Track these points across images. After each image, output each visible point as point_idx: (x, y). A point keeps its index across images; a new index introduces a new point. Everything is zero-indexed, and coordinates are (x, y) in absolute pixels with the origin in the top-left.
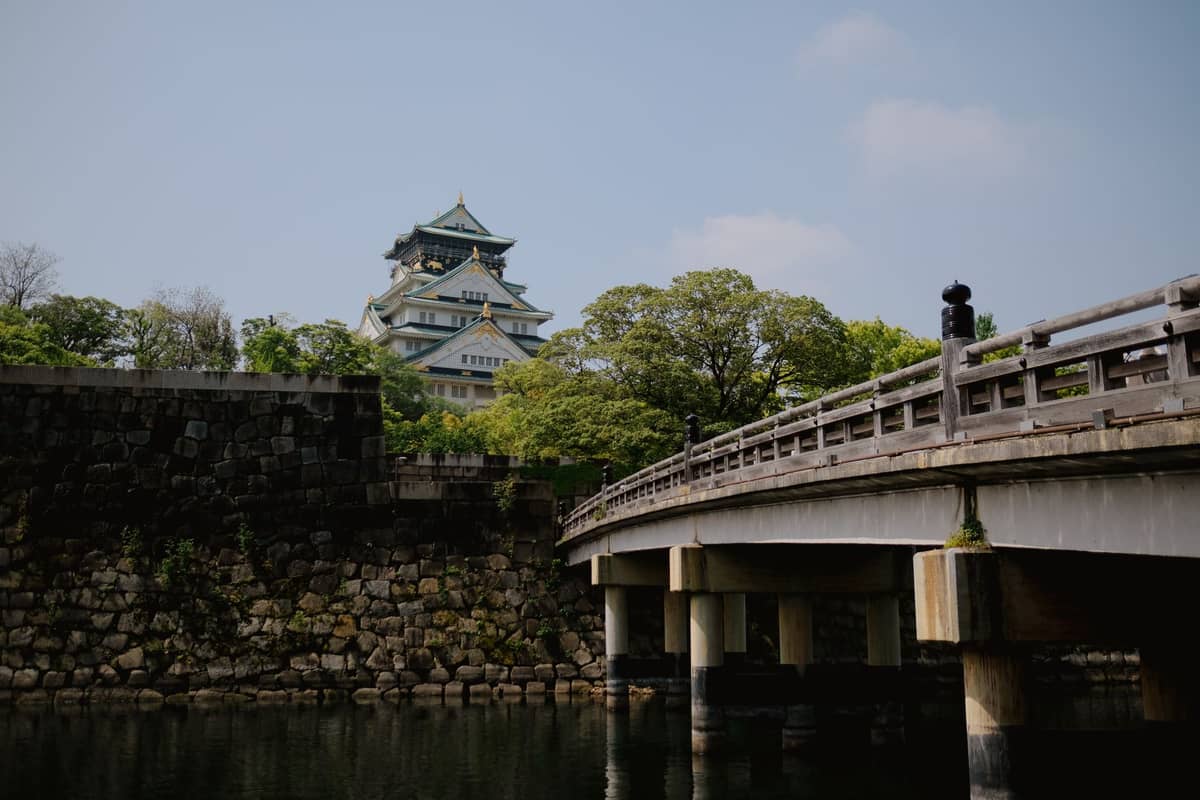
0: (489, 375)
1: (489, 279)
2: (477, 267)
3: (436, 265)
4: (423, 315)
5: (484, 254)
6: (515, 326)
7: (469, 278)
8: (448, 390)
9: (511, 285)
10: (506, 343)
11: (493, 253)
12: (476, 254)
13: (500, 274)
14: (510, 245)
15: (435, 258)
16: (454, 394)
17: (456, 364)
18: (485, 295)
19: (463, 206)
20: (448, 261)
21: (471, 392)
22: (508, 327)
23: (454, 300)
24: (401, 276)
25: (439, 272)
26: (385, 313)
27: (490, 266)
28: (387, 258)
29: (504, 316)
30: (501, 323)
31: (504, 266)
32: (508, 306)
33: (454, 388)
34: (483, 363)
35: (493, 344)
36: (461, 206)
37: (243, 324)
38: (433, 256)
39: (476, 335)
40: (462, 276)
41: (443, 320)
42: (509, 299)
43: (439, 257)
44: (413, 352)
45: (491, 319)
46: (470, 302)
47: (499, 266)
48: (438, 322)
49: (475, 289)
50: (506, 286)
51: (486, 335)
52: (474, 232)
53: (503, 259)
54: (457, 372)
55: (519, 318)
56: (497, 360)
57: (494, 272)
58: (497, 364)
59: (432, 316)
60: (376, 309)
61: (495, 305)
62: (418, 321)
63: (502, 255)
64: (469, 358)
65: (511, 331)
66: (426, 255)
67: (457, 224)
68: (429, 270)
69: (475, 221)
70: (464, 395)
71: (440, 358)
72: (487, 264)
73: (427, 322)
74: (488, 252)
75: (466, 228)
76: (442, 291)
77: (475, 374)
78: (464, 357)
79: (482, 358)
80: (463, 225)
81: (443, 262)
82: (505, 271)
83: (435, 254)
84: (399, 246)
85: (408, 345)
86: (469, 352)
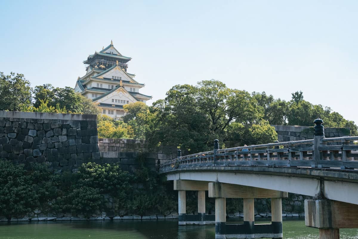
0: (121, 107)
1: (122, 72)
2: (118, 67)
3: (102, 66)
4: (98, 84)
5: (120, 63)
6: (131, 89)
7: (115, 72)
8: (107, 111)
10: (128, 95)
11: (123, 62)
12: (117, 63)
13: (126, 70)
14: (130, 60)
15: (103, 64)
16: (109, 113)
17: (110, 103)
18: (120, 78)
19: (113, 45)
20: (107, 65)
21: (115, 112)
22: (128, 89)
23: (109, 79)
24: (90, 70)
25: (104, 69)
26: (84, 84)
27: (122, 67)
28: (85, 63)
29: (127, 85)
30: (126, 88)
31: (127, 67)
32: (128, 82)
33: (109, 111)
34: (117, 102)
35: (123, 95)
36: (111, 46)
38: (102, 63)
39: (117, 92)
40: (112, 71)
41: (105, 86)
42: (129, 80)
43: (104, 64)
44: (94, 98)
45: (123, 87)
46: (115, 80)
47: (125, 67)
48: (103, 87)
49: (117, 76)
50: (128, 75)
51: (121, 92)
52: (116, 55)
53: (127, 65)
54: (110, 105)
55: (132, 86)
56: (124, 101)
57: (123, 69)
58: (124, 102)
59: (101, 85)
60: (80, 82)
61: (124, 81)
62: (96, 87)
63: (127, 63)
64: (114, 100)
65: (130, 91)
66: (99, 63)
67: (111, 52)
68: (100, 68)
69: (117, 51)
70: (112, 113)
71: (104, 100)
72: (121, 66)
73: (100, 87)
74: (121, 62)
75: (114, 53)
76: (104, 76)
77: (117, 106)
78: (113, 100)
79: (119, 100)
80: (112, 52)
81: (105, 65)
82: (127, 69)
83: (103, 62)
84: (89, 59)
85: (92, 95)
86: (115, 98)
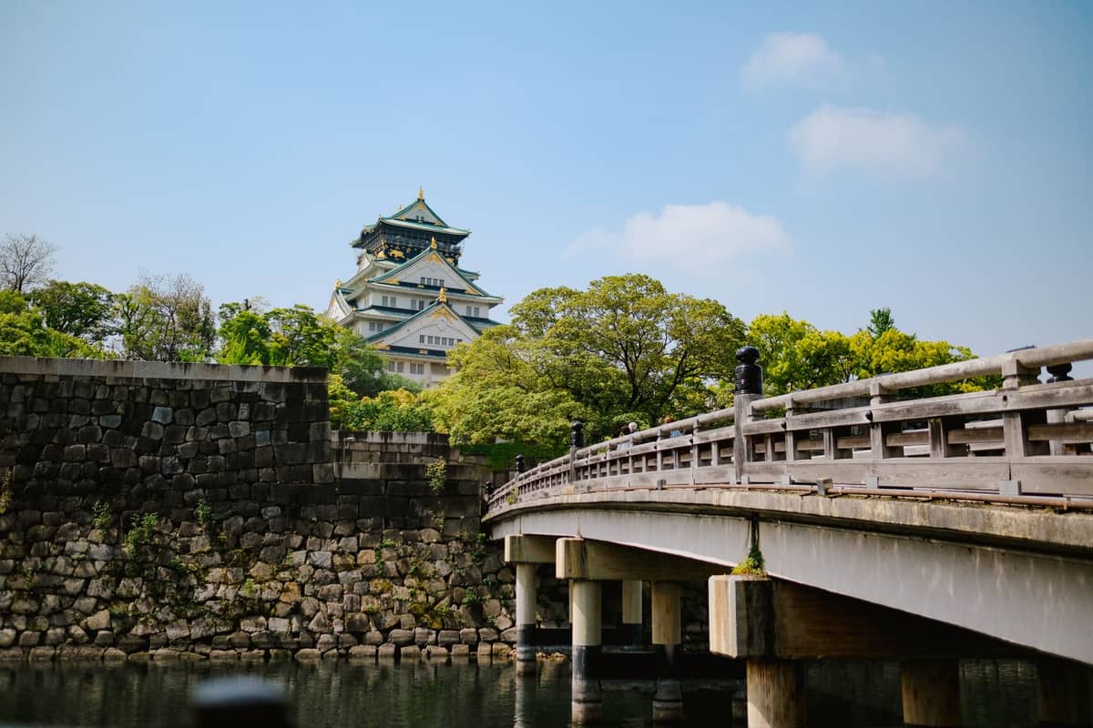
0: (442, 354)
1: (447, 268)
2: (435, 255)
3: (397, 253)
4: (385, 299)
5: (441, 244)
6: (469, 308)
7: (428, 266)
8: (407, 366)
9: (465, 272)
10: (461, 325)
11: (449, 244)
12: (434, 244)
13: (456, 262)
14: (465, 236)
15: (397, 247)
16: (412, 371)
17: (415, 344)
18: (442, 281)
19: (423, 201)
20: (408, 250)
21: (427, 368)
22: (461, 310)
23: (414, 285)
24: (366, 263)
25: (401, 260)
26: (351, 297)
27: (447, 255)
28: (354, 247)
29: (458, 301)
30: (456, 307)
31: (460, 255)
32: (462, 292)
33: (413, 365)
34: (439, 343)
35: (448, 326)
36: (421, 201)
37: (220, 308)
38: (395, 246)
39: (433, 317)
40: (421, 264)
41: (403, 303)
42: (464, 285)
43: (400, 246)
44: (375, 333)
45: (447, 303)
46: (428, 287)
47: (455, 254)
48: (399, 305)
49: (433, 276)
50: (461, 273)
51: (442, 317)
52: (432, 224)
53: (459, 249)
54: (415, 351)
55: (472, 302)
56: (452, 340)
57: (450, 260)
58: (451, 344)
59: (394, 300)
60: (343, 293)
61: (450, 290)
62: (381, 305)
63: (458, 246)
64: (426, 339)
65: (465, 315)
66: (389, 244)
68: (391, 259)
69: (434, 214)
70: (421, 372)
71: (399, 338)
72: (444, 253)
73: (389, 306)
74: (445, 242)
75: (425, 220)
76: (402, 277)
77: (432, 353)
78: (422, 337)
79: (437, 338)
80: (422, 218)
81: (404, 251)
82: (460, 260)
83: (397, 243)
84: (365, 236)
85: (371, 326)
86: (426, 333)
